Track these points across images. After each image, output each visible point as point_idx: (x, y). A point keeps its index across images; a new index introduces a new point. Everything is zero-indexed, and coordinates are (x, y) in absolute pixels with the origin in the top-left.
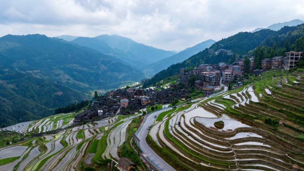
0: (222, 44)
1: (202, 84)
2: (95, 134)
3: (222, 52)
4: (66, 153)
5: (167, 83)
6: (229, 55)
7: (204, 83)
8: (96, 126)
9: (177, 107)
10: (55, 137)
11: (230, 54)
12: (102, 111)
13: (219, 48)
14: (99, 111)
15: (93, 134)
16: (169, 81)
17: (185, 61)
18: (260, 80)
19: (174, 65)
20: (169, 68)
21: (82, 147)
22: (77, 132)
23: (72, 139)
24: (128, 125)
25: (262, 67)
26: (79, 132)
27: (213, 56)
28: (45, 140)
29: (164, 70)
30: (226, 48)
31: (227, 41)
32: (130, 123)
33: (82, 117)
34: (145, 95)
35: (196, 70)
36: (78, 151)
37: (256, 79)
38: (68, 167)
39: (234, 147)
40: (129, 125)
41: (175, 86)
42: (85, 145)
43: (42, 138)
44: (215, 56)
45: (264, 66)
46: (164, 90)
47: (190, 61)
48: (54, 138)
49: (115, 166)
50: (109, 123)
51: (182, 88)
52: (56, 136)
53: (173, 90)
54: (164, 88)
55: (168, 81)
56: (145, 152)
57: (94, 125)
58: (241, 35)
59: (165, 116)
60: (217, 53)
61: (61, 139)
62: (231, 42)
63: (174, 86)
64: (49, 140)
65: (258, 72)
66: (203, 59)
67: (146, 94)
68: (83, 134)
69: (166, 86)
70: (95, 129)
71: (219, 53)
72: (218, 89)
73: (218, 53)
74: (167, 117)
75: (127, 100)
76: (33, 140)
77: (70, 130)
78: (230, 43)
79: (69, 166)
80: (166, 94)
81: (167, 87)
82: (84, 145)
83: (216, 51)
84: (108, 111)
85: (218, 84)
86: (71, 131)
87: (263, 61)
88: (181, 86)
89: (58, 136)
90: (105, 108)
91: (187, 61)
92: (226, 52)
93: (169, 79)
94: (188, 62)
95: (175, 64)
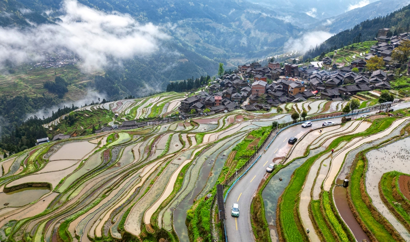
8: (195, 128)
12: (221, 98)
17: (392, 15)
33: (192, 103)
34: (299, 76)
41: (362, 64)
46: (337, 68)
47: (404, 14)
51: (377, 69)
54: (338, 65)
55: (350, 51)
57: (193, 126)
63: (359, 64)
70: (189, 135)
75: (264, 84)
80: (338, 78)
84: (231, 99)
88: (374, 65)
90: (227, 93)
91: (396, 15)
94: (398, 16)
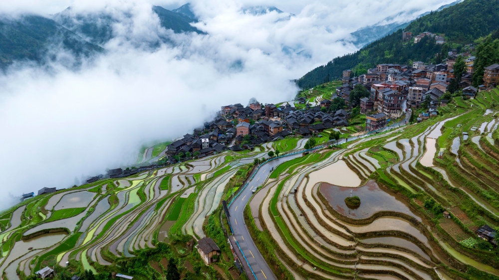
0: (429, 23)
1: (372, 104)
2: (187, 185)
3: (426, 38)
4: (140, 214)
5: (318, 95)
6: (439, 45)
7: (375, 103)
8: (190, 170)
9: (310, 153)
10: (131, 183)
11: (441, 42)
12: (207, 140)
13: (422, 29)
14: (203, 140)
15: (183, 183)
16: (323, 91)
18: (468, 108)
19: (339, 58)
20: (330, 64)
21: (163, 206)
22: (162, 178)
23: (154, 190)
24: (229, 179)
25: (484, 79)
26: (164, 179)
27: (409, 45)
28: (119, 187)
29: (322, 67)
30: (435, 29)
31: (440, 16)
32: (232, 176)
33: (179, 147)
34: (278, 116)
35: (370, 74)
36: (156, 213)
37: (463, 105)
38: (137, 238)
39: (359, 244)
40: (231, 179)
41: (329, 103)
42: (167, 204)
43: (115, 182)
44: (412, 45)
45: (488, 77)
46: (309, 108)
47: (367, 52)
48: (130, 185)
49: (196, 247)
50: (210, 167)
51: (339, 109)
52: (133, 182)
53: (324, 111)
54: (311, 105)
55: (321, 90)
56: (235, 234)
57: (188, 168)
58: (468, 5)
59: (284, 171)
60: (416, 39)
61: (139, 188)
62: (447, 18)
63: (327, 103)
64: (123, 187)
65: (470, 91)
66: (390, 49)
67: (280, 114)
68: (169, 183)
69: (315, 100)
70: (187, 176)
71: (420, 39)
72: (396, 116)
73: (418, 40)
74: (287, 172)
75: (247, 125)
76: (103, 185)
77: (155, 172)
78: (445, 20)
79: (140, 237)
80: (310, 118)
81: (317, 102)
82: (165, 203)
83: (416, 35)
84: (217, 141)
85: (398, 107)
86: (156, 174)
87: (487, 68)
88: (337, 105)
89: (137, 182)
90: (213, 135)
92: (434, 38)
93: (323, 87)
94: (363, 54)
95: (341, 56)
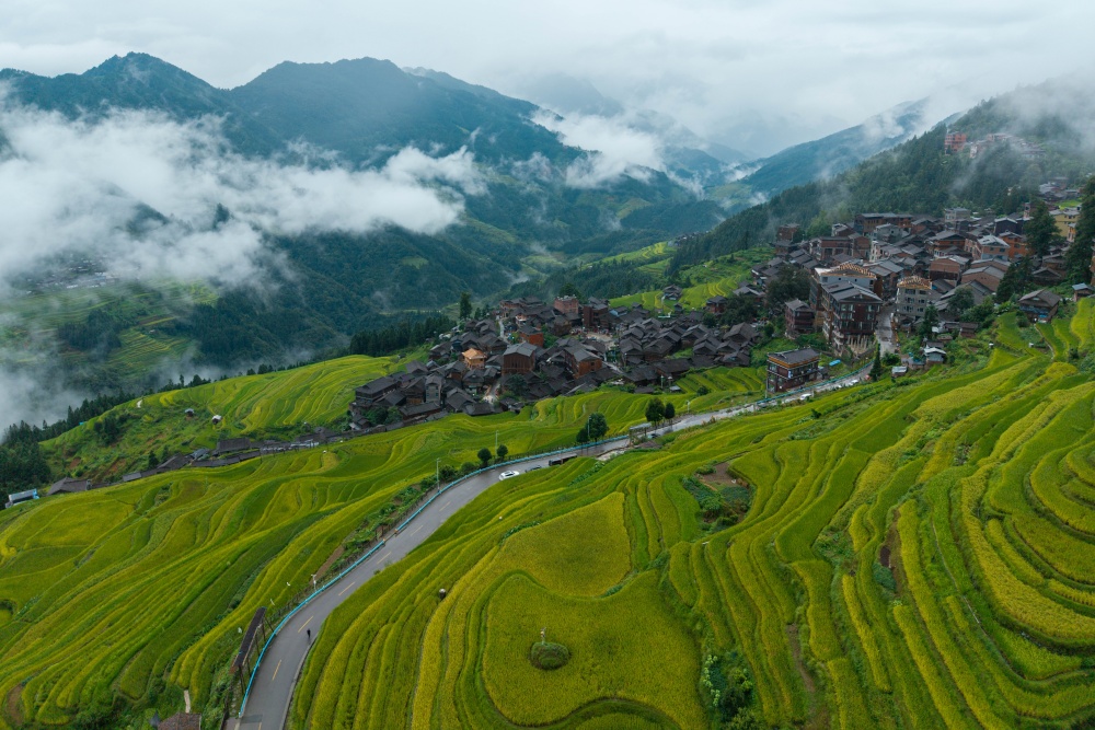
1: (810, 317)
7: (818, 314)
25: (1092, 268)
27: (957, 162)
33: (380, 392)
34: (609, 328)
41: (724, 304)
44: (964, 163)
46: (682, 312)
51: (740, 321)
55: (726, 269)
56: (248, 714)
60: (974, 150)
63: (720, 305)
67: (614, 324)
71: (984, 149)
72: (857, 352)
73: (978, 151)
75: (528, 351)
80: (670, 339)
84: (462, 383)
90: (455, 371)
